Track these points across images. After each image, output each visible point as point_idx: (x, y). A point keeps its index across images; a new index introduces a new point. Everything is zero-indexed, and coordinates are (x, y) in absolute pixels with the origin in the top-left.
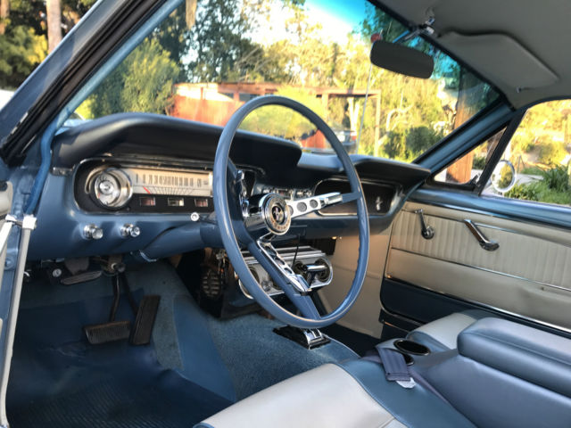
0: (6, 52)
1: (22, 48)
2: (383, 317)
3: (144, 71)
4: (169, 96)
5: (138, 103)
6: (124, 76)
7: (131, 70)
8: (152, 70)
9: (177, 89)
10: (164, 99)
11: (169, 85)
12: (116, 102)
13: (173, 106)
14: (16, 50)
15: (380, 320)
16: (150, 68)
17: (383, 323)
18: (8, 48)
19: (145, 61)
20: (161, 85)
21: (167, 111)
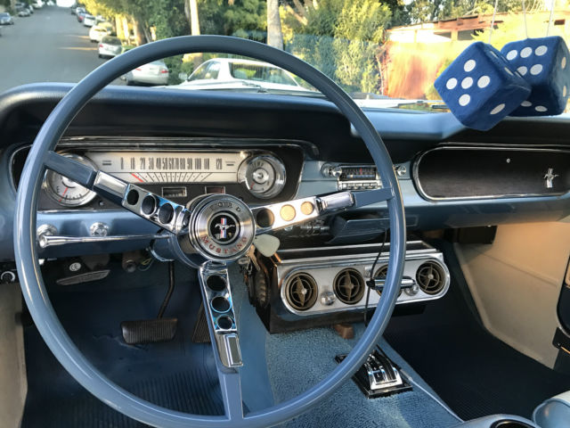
0: (243, 21)
1: (256, 15)
2: (559, 339)
3: (354, 20)
4: (381, 43)
5: (348, 53)
6: (334, 26)
7: (339, 19)
8: (361, 16)
9: (389, 34)
10: (375, 47)
11: (380, 31)
12: (327, 55)
13: (386, 53)
14: (250, 18)
15: (555, 343)
16: (359, 14)
17: (559, 347)
18: (244, 17)
19: (354, 7)
20: (371, 33)
21: (378, 60)
